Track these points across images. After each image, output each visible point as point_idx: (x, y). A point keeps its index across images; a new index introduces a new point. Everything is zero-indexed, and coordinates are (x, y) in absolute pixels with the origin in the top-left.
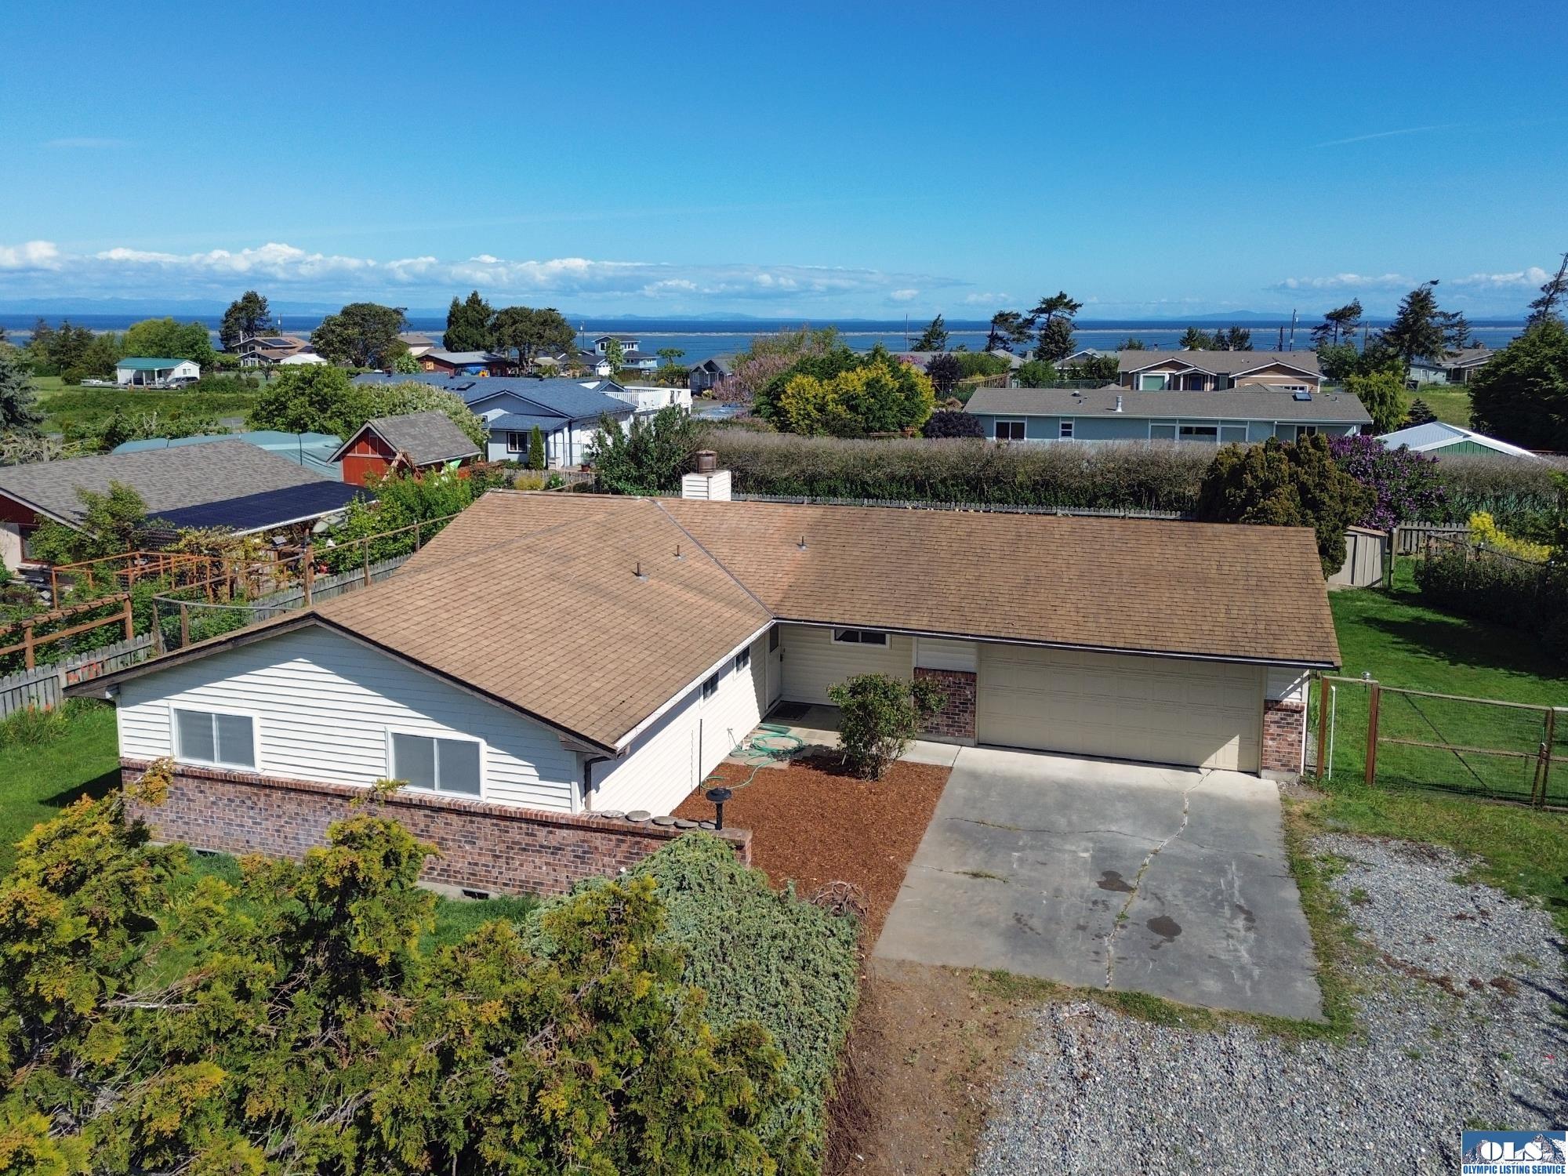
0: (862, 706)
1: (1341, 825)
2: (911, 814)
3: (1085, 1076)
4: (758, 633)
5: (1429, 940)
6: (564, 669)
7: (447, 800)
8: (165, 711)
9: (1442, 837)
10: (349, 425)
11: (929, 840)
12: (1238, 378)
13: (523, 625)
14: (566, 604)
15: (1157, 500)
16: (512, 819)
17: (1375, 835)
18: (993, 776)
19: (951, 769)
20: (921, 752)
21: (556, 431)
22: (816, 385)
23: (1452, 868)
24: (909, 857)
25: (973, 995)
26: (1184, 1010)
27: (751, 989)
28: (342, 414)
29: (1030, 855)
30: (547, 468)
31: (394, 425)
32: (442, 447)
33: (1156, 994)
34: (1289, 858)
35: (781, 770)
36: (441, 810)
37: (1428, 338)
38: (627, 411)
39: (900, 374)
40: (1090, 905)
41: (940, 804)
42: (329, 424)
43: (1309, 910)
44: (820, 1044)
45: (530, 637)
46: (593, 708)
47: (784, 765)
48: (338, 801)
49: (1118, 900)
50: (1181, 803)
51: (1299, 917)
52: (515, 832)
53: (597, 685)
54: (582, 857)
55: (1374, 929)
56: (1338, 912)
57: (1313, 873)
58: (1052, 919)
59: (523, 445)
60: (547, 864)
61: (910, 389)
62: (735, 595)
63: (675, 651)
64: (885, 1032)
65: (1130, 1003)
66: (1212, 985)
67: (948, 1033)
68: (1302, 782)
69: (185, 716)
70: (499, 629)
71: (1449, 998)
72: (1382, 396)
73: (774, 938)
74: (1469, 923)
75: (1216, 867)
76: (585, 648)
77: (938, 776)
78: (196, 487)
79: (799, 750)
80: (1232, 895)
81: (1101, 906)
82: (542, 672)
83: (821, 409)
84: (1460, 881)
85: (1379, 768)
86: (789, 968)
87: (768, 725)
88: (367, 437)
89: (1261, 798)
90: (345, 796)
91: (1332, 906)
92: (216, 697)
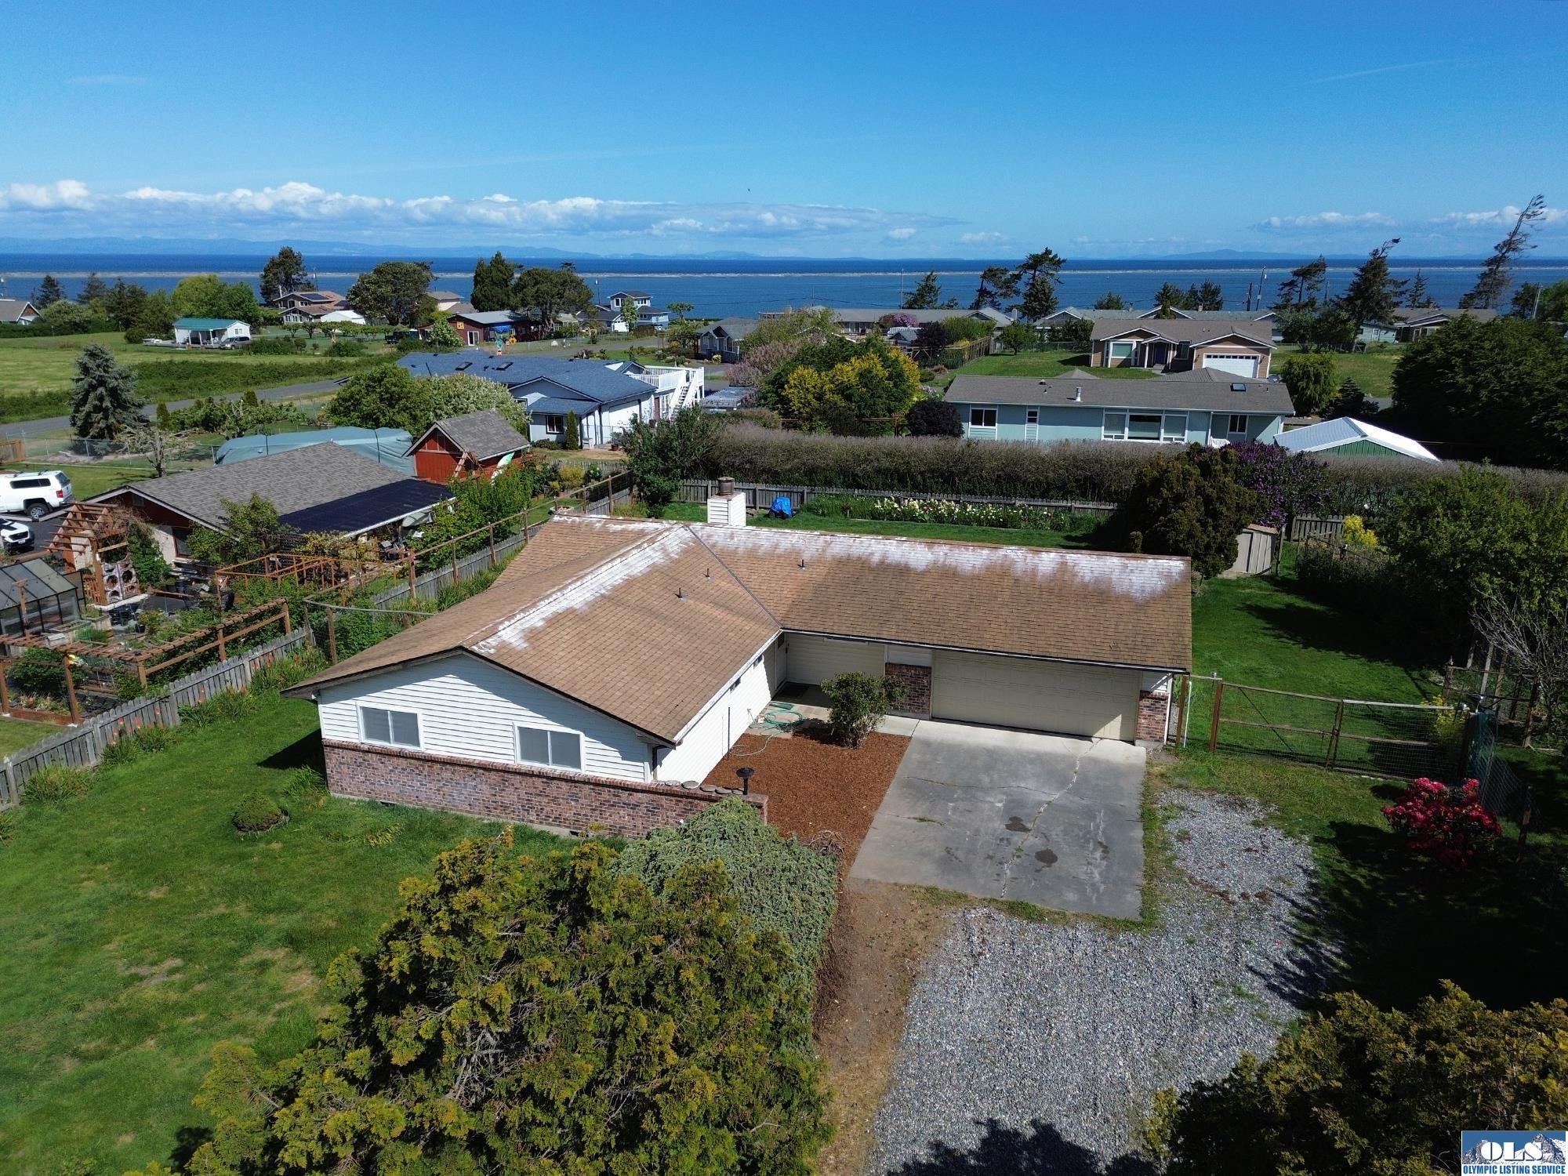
0: (846, 697)
1: (1184, 782)
2: (880, 775)
3: (980, 954)
4: (769, 642)
5: (1223, 865)
6: (634, 681)
7: (557, 773)
8: (354, 708)
9: (1252, 789)
10: (414, 418)
11: (891, 794)
12: (1198, 348)
13: (603, 646)
14: (631, 626)
15: (1099, 492)
16: (604, 785)
17: (1206, 790)
18: (941, 744)
19: (911, 738)
20: (892, 724)
21: (588, 415)
22: (815, 375)
23: (1253, 815)
24: (877, 806)
25: (913, 902)
26: (1050, 913)
27: (769, 903)
28: (407, 408)
29: (961, 805)
30: (581, 447)
31: (457, 425)
32: (498, 443)
33: (1032, 903)
34: (1142, 807)
35: (787, 740)
36: (554, 778)
37: (1378, 304)
38: (648, 392)
39: (889, 362)
40: (998, 842)
41: (901, 766)
42: (398, 418)
43: (1147, 845)
44: (812, 936)
45: (608, 656)
46: (657, 712)
47: (788, 736)
48: (481, 771)
49: (1018, 838)
50: (1073, 765)
51: (1139, 849)
52: (606, 794)
53: (658, 693)
54: (652, 811)
55: (1187, 858)
56: (1166, 845)
57: (1156, 819)
58: (971, 851)
59: (560, 428)
60: (629, 815)
61: (898, 377)
62: (752, 610)
64: (855, 926)
65: (1015, 908)
66: (1071, 896)
67: (895, 927)
68: (1165, 749)
69: (366, 711)
70: (586, 651)
71: (1224, 905)
72: (1317, 376)
73: (783, 871)
74: (1253, 854)
75: (1090, 814)
76: (647, 663)
77: (900, 743)
78: (306, 490)
79: (801, 722)
80: (1096, 834)
81: (1005, 842)
82: (620, 685)
83: (819, 397)
84: (1256, 824)
85: (1222, 737)
86: (794, 890)
87: (777, 703)
88: (437, 437)
89: (1132, 761)
90: (486, 768)
91: (1164, 842)
92: (391, 700)
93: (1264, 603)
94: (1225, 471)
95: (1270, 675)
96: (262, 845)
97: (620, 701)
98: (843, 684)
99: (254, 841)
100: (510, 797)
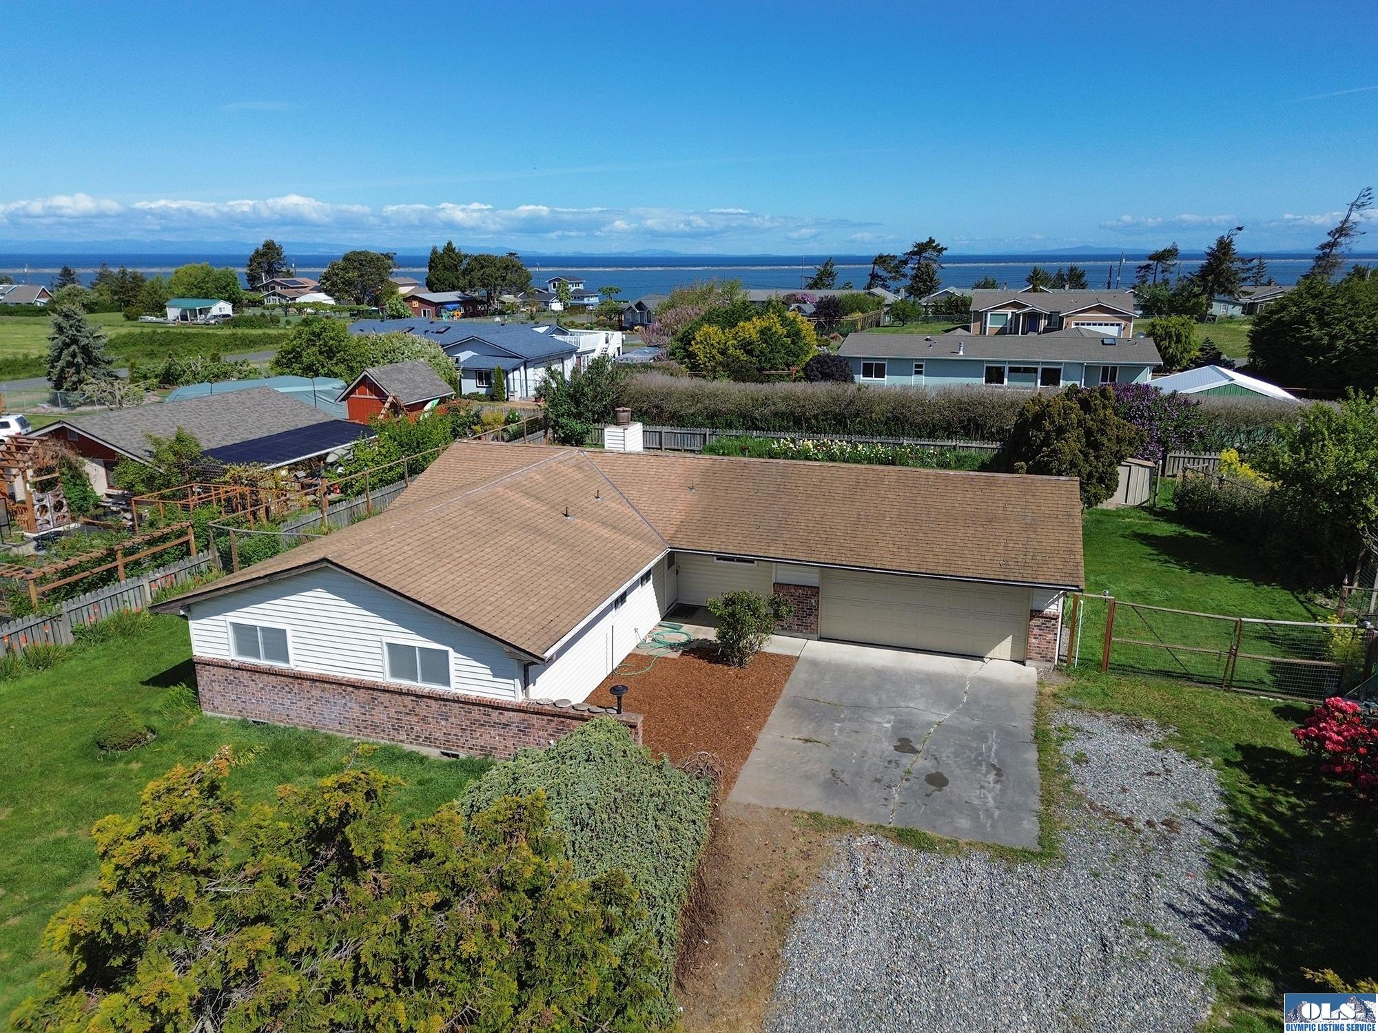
0: (732, 615)
1: (1078, 703)
2: (766, 694)
3: (866, 887)
4: (656, 560)
5: (1124, 790)
6: (509, 596)
7: (426, 690)
8: (223, 624)
9: (1149, 711)
10: (351, 369)
11: (777, 714)
12: (1067, 316)
13: (479, 561)
14: (512, 543)
15: (982, 432)
16: (473, 704)
17: (1101, 711)
18: (829, 663)
19: (798, 658)
20: (778, 644)
21: (514, 370)
22: (720, 332)
23: (1152, 736)
24: (760, 727)
25: (795, 829)
26: (941, 841)
27: (634, 831)
28: (345, 360)
29: (848, 726)
30: (508, 399)
31: (385, 373)
32: (424, 390)
33: (922, 830)
34: (1035, 728)
35: (674, 659)
36: (423, 696)
38: (571, 351)
39: (788, 322)
40: (886, 764)
41: (787, 685)
42: (336, 369)
43: (1043, 767)
44: (680, 869)
45: (484, 571)
46: (529, 627)
47: (676, 655)
48: (350, 689)
49: (907, 760)
50: (964, 685)
51: (1034, 773)
52: (476, 713)
53: (533, 608)
54: (524, 730)
55: (1086, 782)
56: (1062, 769)
57: (1050, 740)
58: (858, 774)
59: (488, 382)
60: (499, 735)
61: (795, 335)
62: (640, 529)
63: (592, 578)
64: (731, 855)
65: (905, 836)
66: (964, 823)
67: (775, 857)
68: (1056, 668)
69: (237, 627)
70: (461, 566)
71: (1129, 833)
73: (652, 796)
74: (1155, 778)
75: (982, 736)
76: (525, 578)
77: (787, 663)
78: (235, 428)
79: (689, 642)
80: (989, 757)
81: (894, 764)
82: (493, 599)
83: (723, 352)
84: (1156, 746)
85: (1114, 657)
86: (662, 817)
87: (665, 624)
88: (366, 382)
89: (1024, 681)
90: (356, 686)
91: (1059, 765)
92: (260, 615)
93: (1147, 531)
95: (1157, 598)
96: (121, 765)
97: (490, 616)
98: (729, 602)
99: (114, 760)
100: (379, 715)
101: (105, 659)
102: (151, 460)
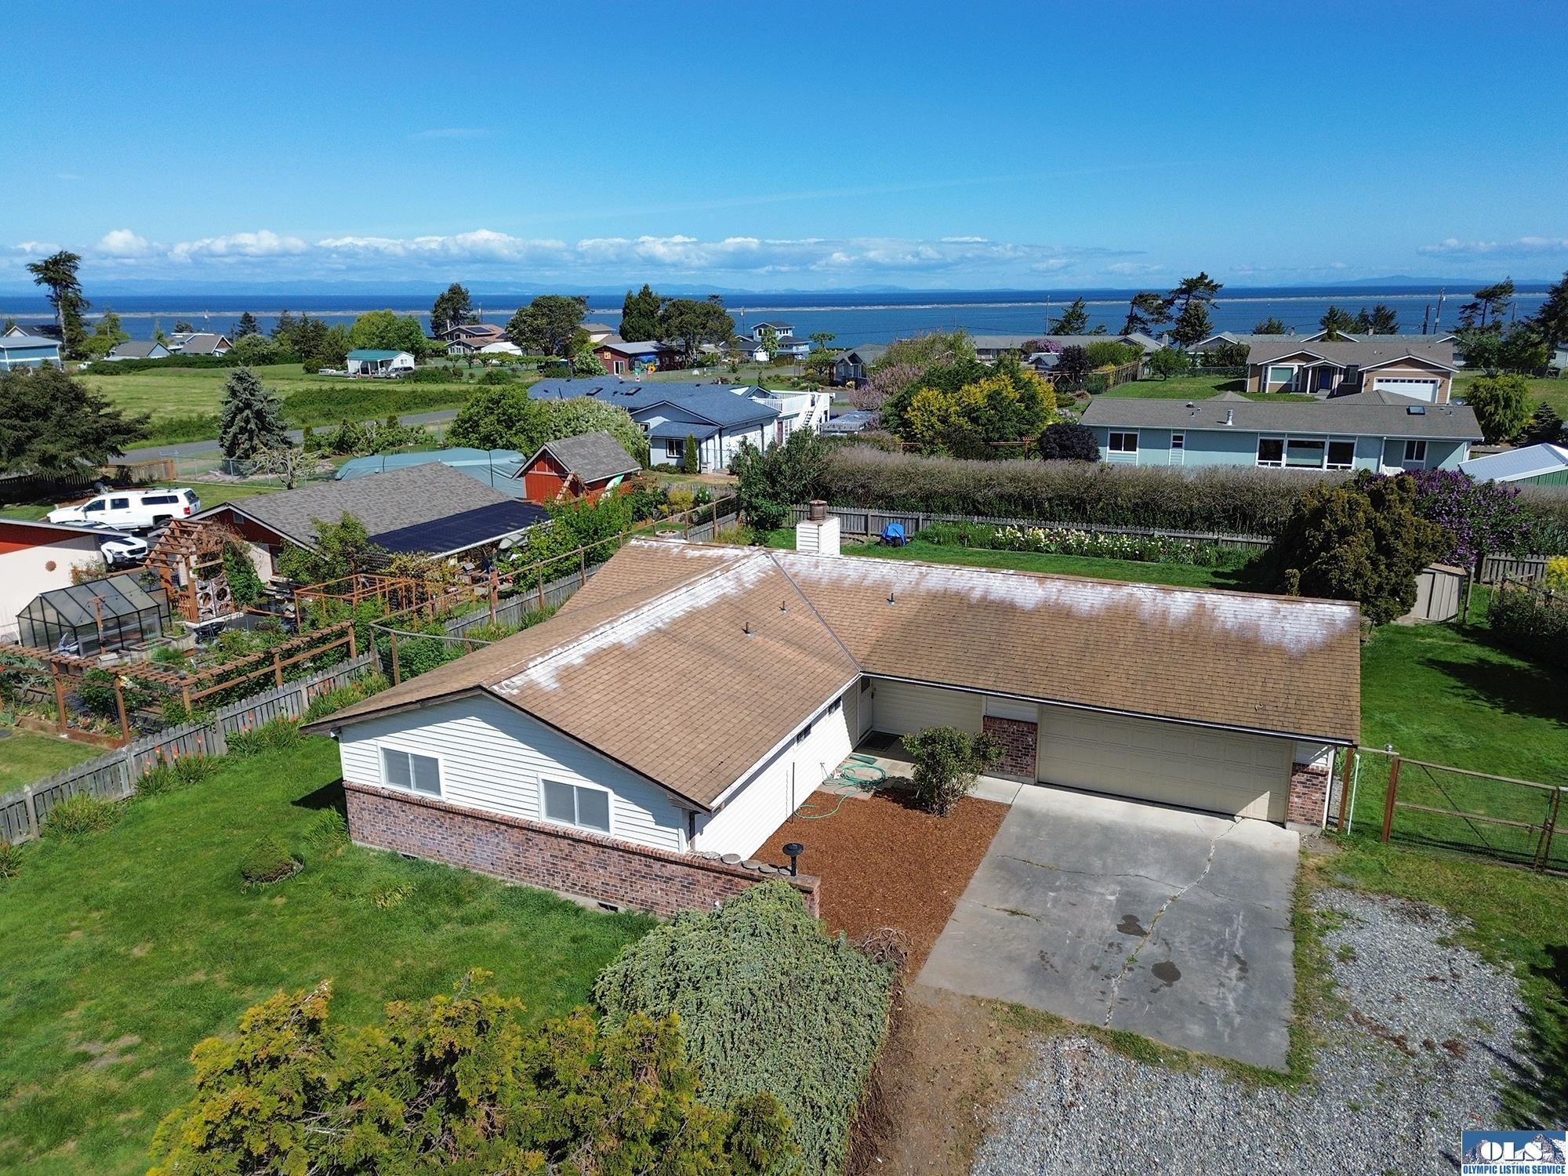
0: (932, 755)
1: (1348, 881)
2: (969, 850)
3: (1072, 1104)
4: (845, 688)
5: (1399, 999)
6: (676, 731)
7: (584, 835)
8: (375, 749)
9: (1438, 895)
10: (531, 440)
11: (980, 876)
12: (1368, 371)
13: (646, 689)
14: (684, 666)
15: (1251, 523)
16: (634, 853)
17: (1377, 892)
18: (1046, 815)
19: (1010, 806)
20: (989, 788)
21: (708, 439)
22: (941, 397)
23: (1440, 930)
24: (961, 891)
25: (993, 1024)
26: (1167, 1051)
27: (801, 1024)
28: (525, 430)
29: (1064, 896)
30: (700, 472)
31: (566, 447)
33: (1144, 1037)
34: (1292, 911)
35: (863, 801)
36: (579, 841)
38: (772, 416)
39: (1022, 384)
40: (1106, 948)
41: (995, 841)
42: (515, 440)
43: (1299, 963)
44: (851, 1074)
45: (650, 700)
46: (696, 770)
47: (867, 796)
48: (503, 827)
49: (1131, 943)
50: (1207, 850)
51: (1287, 969)
52: (637, 863)
53: (701, 746)
54: (689, 886)
55: (1351, 986)
56: (1323, 966)
57: (1311, 928)
58: (1071, 959)
59: (680, 452)
60: (661, 889)
61: (1030, 399)
62: (829, 649)
63: (770, 710)
64: (915, 1052)
65: (1124, 1043)
66: (1196, 1030)
67: (966, 1057)
68: (1326, 835)
69: (389, 754)
70: (626, 694)
71: (1400, 1056)
72: (1507, 400)
73: (823, 982)
74: (1439, 985)
75: (1225, 917)
76: (694, 710)
77: (996, 812)
78: (404, 510)
79: (883, 780)
80: (1233, 945)
81: (1115, 948)
83: (944, 420)
84: (1443, 942)
85: (1398, 823)
86: (833, 1008)
87: (858, 755)
88: (545, 457)
89: (1282, 848)
90: (510, 825)
91: (1320, 961)
92: (413, 741)
93: (1450, 658)
94: (1402, 501)
95: (1459, 746)
96: (265, 900)
97: (653, 756)
98: (924, 742)
99: (257, 893)
100: (534, 858)
101: (258, 773)
102: (316, 547)
